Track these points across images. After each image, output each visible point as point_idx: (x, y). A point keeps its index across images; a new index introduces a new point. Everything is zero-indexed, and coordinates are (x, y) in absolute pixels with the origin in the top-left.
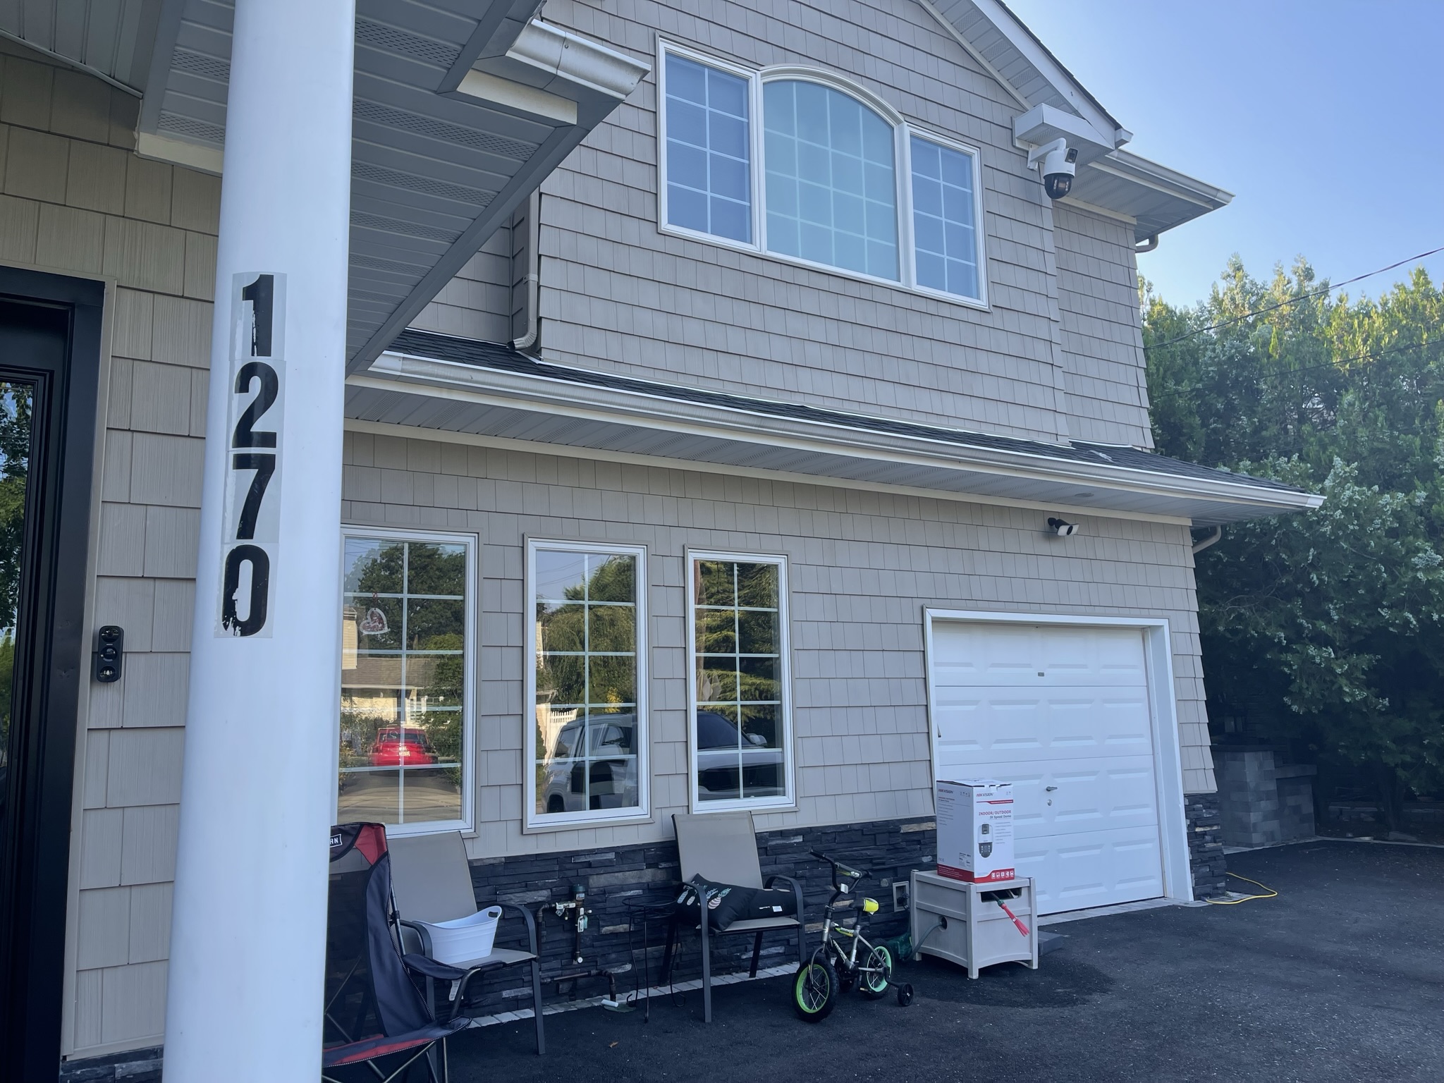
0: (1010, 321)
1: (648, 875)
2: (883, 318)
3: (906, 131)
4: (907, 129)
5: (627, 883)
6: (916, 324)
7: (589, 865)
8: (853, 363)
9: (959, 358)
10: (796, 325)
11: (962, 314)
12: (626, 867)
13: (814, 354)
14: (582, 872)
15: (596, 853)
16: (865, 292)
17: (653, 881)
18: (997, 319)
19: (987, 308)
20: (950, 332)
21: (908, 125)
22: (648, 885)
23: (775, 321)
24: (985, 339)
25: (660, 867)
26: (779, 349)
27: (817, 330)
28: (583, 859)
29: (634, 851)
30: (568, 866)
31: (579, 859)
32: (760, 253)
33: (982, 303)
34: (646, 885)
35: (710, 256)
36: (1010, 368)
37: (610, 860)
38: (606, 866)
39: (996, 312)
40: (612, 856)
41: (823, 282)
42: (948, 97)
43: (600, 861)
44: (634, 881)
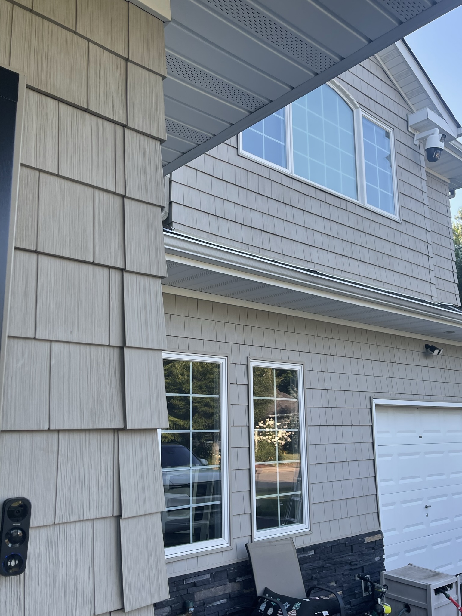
0: (409, 229)
1: (230, 588)
2: (352, 221)
3: (360, 113)
4: (361, 113)
5: (216, 595)
6: (367, 226)
7: (195, 584)
8: (338, 247)
9: (387, 248)
10: (310, 221)
11: (388, 223)
12: (217, 583)
13: (319, 240)
14: (191, 590)
15: (199, 576)
16: (343, 205)
17: (232, 591)
18: (403, 227)
19: (399, 220)
20: (382, 232)
21: (361, 111)
22: (230, 595)
23: (299, 217)
24: (399, 238)
25: (237, 581)
26: (301, 235)
27: (320, 225)
28: (191, 581)
29: (221, 571)
30: (181, 587)
31: (188, 581)
32: (291, 175)
33: (396, 218)
34: (228, 595)
35: (266, 173)
36: (410, 256)
37: (207, 580)
38: (205, 584)
39: (403, 223)
40: (208, 576)
41: (322, 196)
42: (379, 97)
43: (201, 581)
44: (221, 593)
